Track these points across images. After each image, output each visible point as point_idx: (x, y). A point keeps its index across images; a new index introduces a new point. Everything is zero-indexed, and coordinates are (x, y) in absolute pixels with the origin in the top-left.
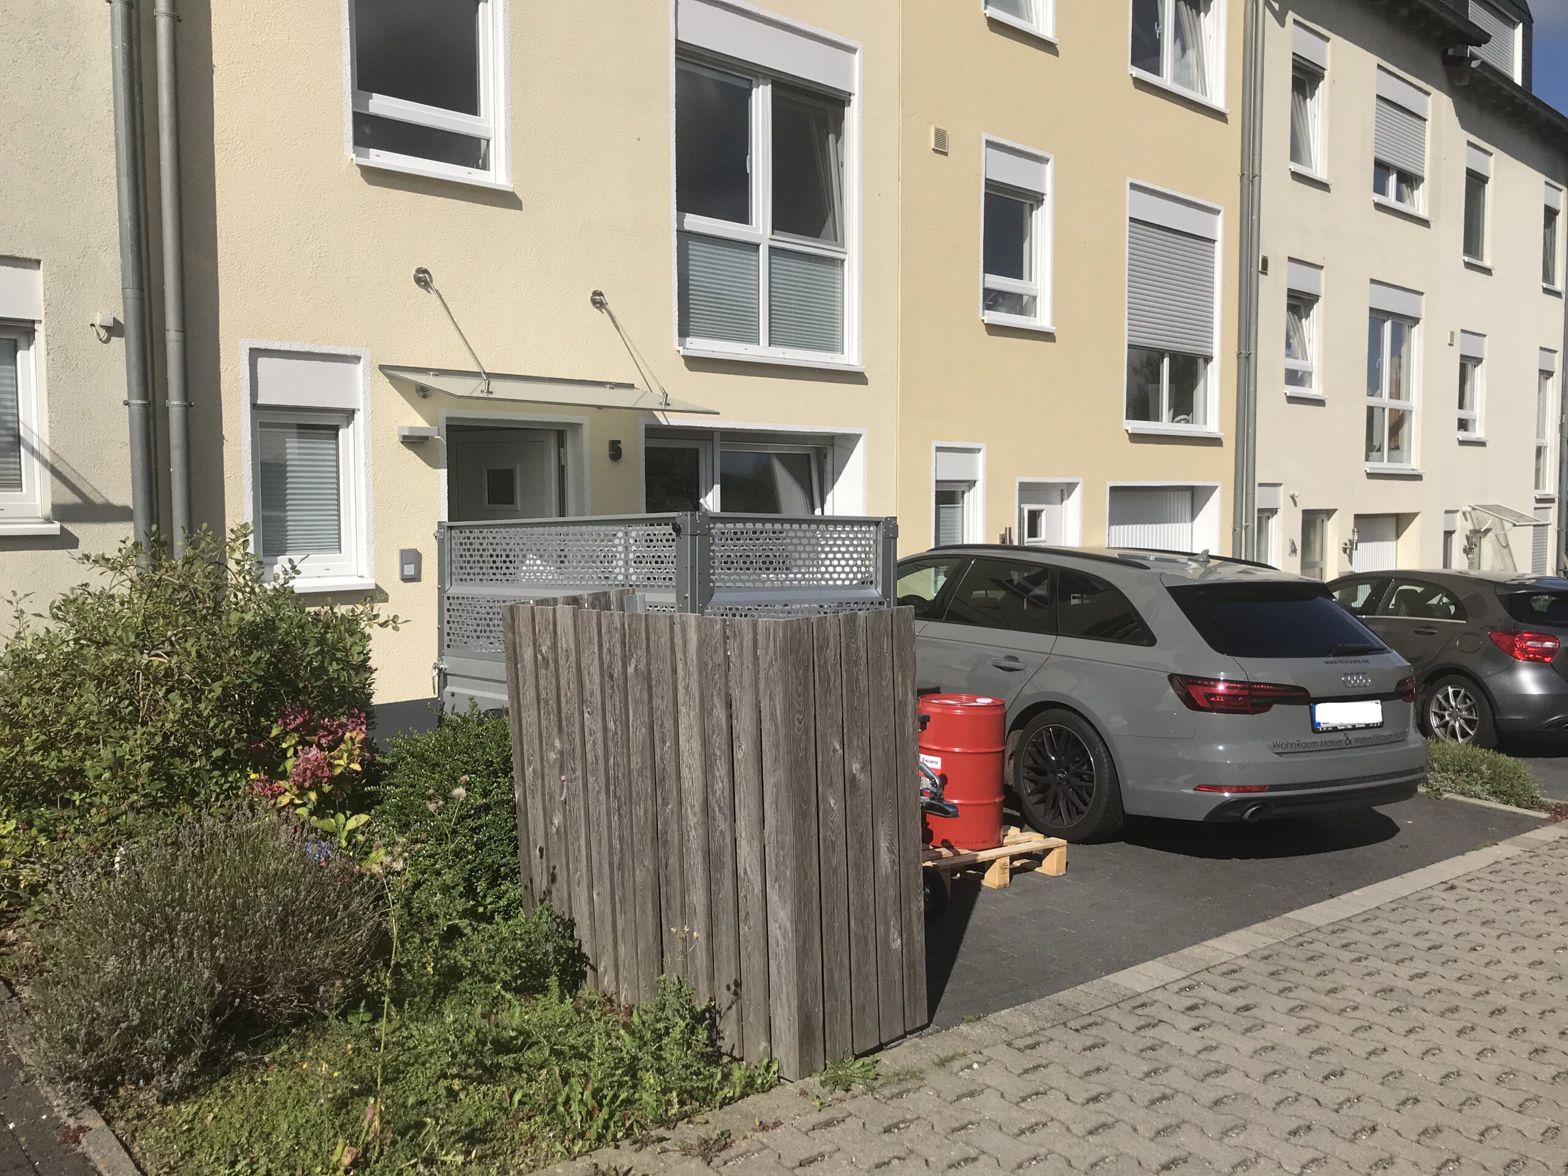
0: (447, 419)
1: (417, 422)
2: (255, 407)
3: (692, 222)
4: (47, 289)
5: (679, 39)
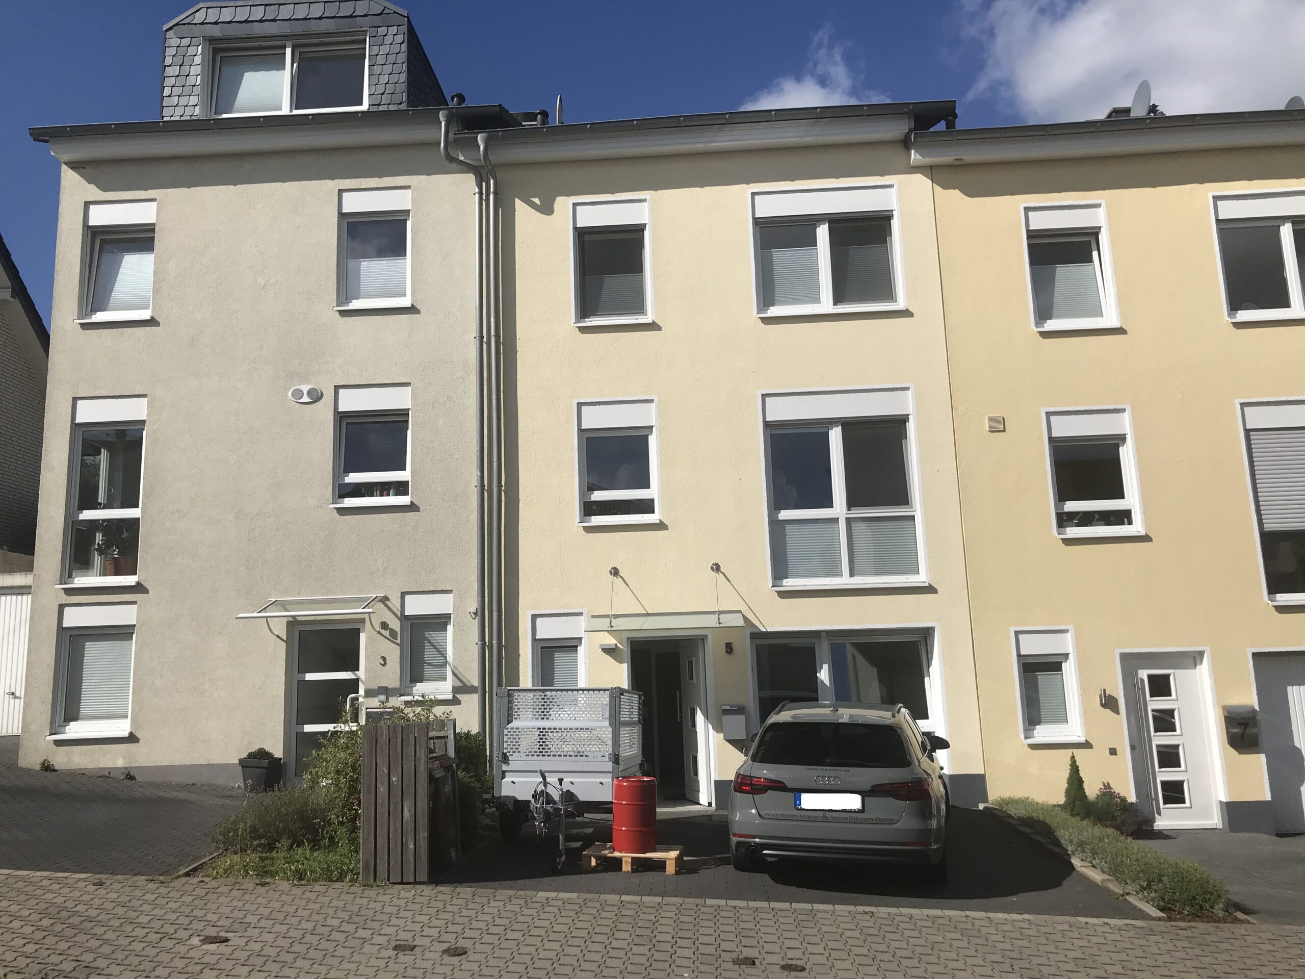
0: (629, 640)
1: (611, 641)
2: (535, 640)
3: (785, 514)
4: (454, 601)
5: (767, 420)
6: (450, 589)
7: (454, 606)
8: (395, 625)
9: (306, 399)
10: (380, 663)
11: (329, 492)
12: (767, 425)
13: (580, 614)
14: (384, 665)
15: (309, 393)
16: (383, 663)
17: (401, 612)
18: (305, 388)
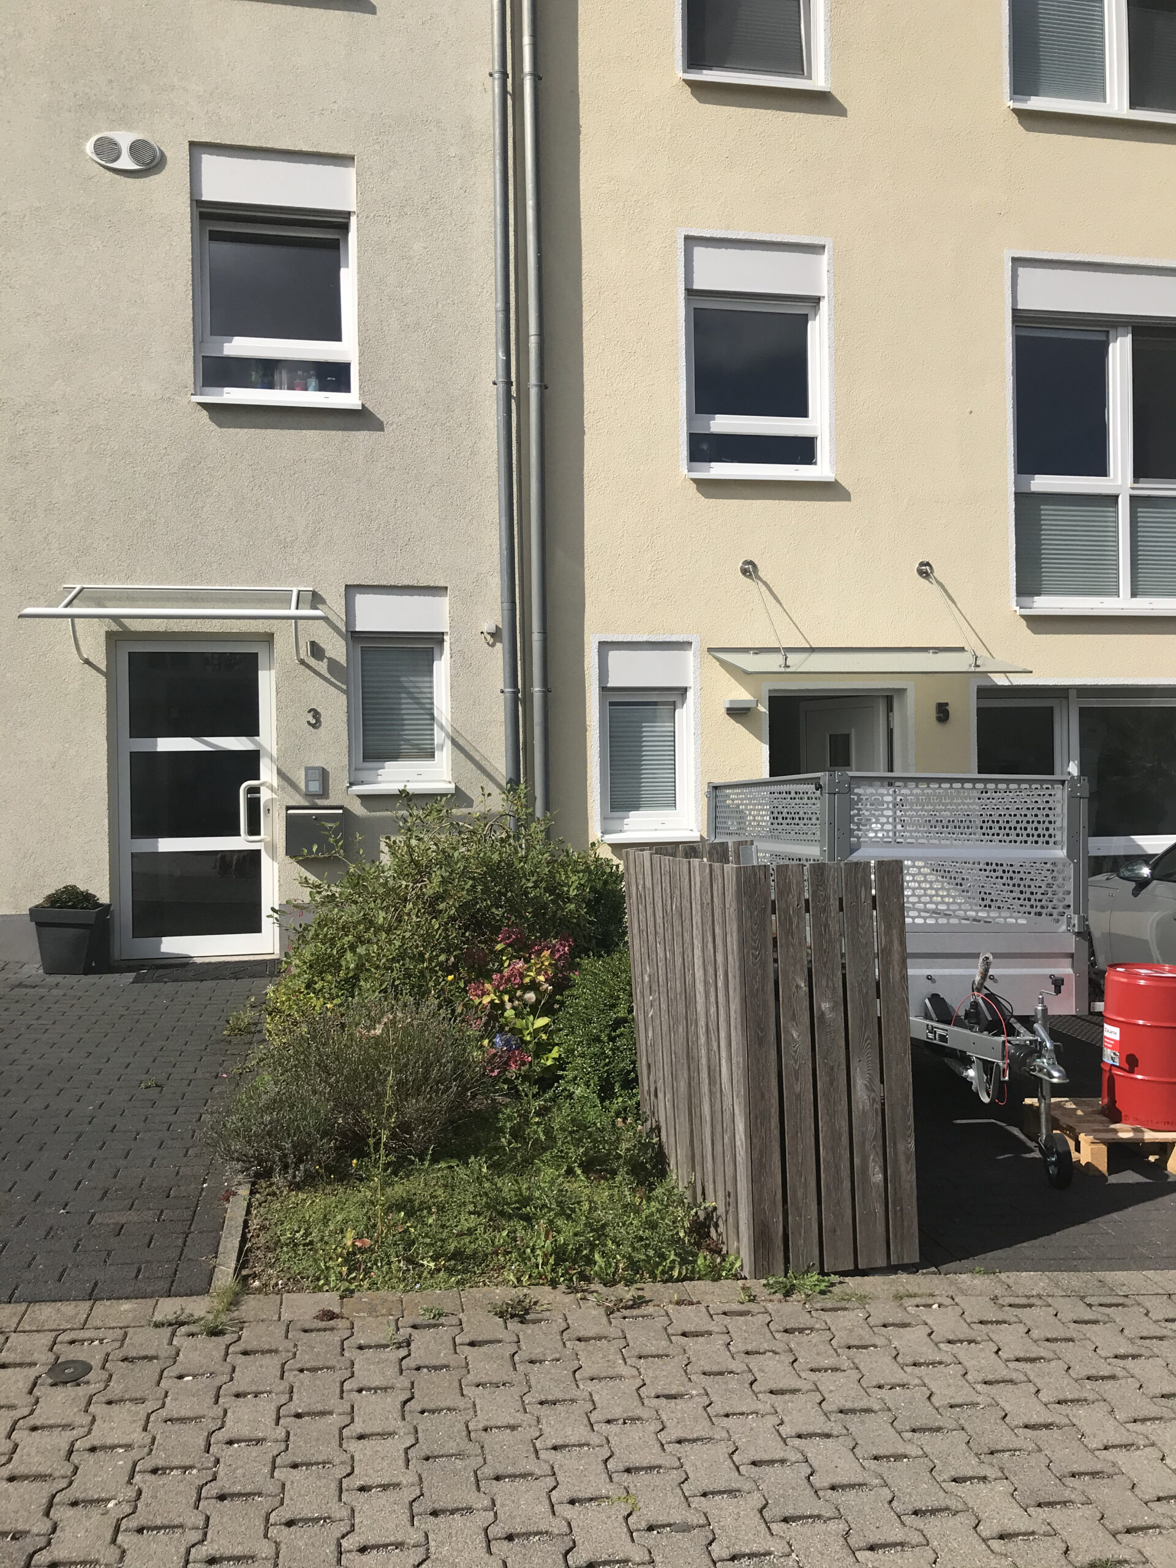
0: (770, 691)
1: (742, 695)
2: (604, 689)
3: (1042, 483)
4: (451, 608)
5: (1019, 307)
6: (442, 584)
7: (452, 620)
8: (337, 649)
9: (126, 162)
10: (309, 723)
11: (186, 369)
12: (1020, 318)
13: (684, 645)
14: (314, 726)
15: (136, 149)
16: (314, 721)
17: (347, 624)
18: (125, 139)
